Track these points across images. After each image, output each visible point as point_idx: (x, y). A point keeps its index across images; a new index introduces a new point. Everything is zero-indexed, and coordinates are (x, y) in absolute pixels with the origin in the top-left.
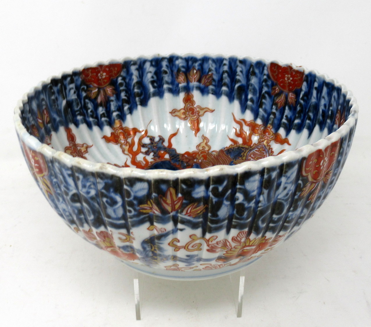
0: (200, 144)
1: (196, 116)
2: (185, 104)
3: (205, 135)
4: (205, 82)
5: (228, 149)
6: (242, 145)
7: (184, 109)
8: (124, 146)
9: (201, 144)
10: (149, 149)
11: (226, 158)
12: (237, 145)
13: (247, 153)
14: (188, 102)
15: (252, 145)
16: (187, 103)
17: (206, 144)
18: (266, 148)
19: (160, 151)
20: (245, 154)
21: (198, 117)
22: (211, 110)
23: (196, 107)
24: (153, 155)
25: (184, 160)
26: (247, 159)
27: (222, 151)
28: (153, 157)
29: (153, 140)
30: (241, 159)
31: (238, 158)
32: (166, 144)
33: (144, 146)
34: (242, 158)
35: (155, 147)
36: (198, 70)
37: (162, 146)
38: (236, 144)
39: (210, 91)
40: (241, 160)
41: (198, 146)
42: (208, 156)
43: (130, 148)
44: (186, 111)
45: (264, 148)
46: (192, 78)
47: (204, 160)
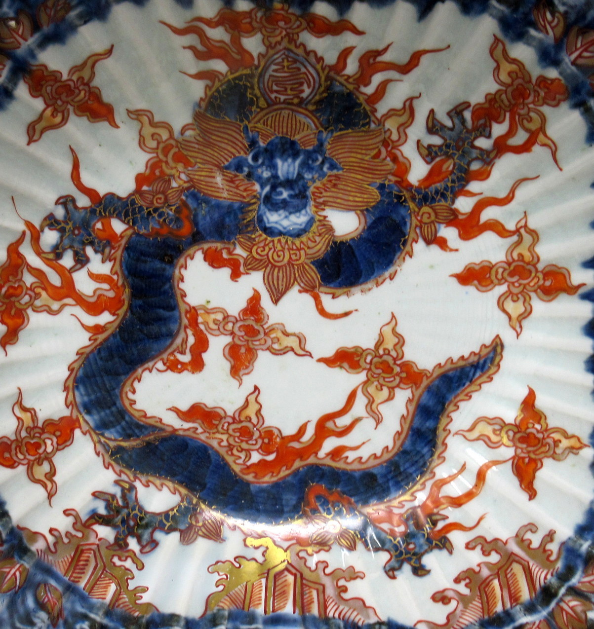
0: (140, 135)
1: (83, 93)
2: (41, 95)
3: (132, 108)
4: (49, 16)
5: (206, 101)
6: (232, 73)
7: (48, 106)
8: (38, 303)
9: (142, 134)
10: (71, 247)
11: (224, 128)
12: (220, 80)
13: (259, 88)
14: (42, 86)
15: (256, 62)
16: (41, 90)
17: (152, 124)
18: (298, 55)
19: (94, 230)
20: (257, 92)
21: (87, 88)
22: (105, 54)
23: (69, 77)
24: (96, 252)
25: (157, 205)
26: (269, 101)
27: (198, 116)
28: (99, 257)
29: (57, 222)
30: (258, 110)
31: (251, 112)
32: (83, 201)
33: (57, 252)
34: (258, 107)
35: (76, 232)
36: (18, 12)
37: (82, 213)
38: (217, 79)
39: (77, 22)
40: (258, 113)
41: (142, 143)
42: (185, 153)
43: (50, 291)
44: (53, 105)
45: (291, 57)
46: (12, 40)
47: (190, 168)
